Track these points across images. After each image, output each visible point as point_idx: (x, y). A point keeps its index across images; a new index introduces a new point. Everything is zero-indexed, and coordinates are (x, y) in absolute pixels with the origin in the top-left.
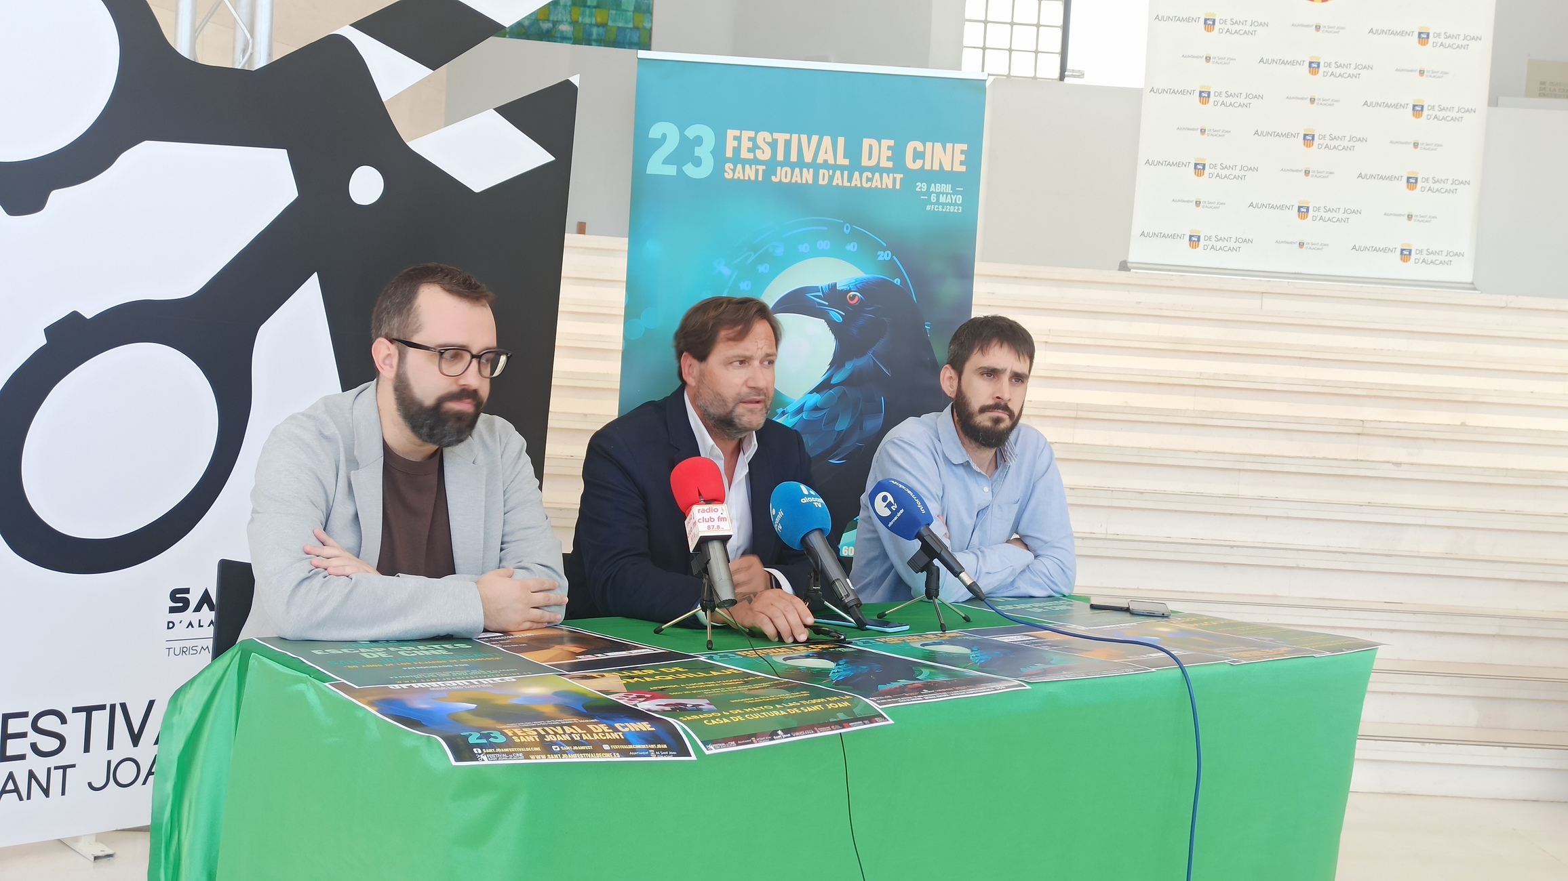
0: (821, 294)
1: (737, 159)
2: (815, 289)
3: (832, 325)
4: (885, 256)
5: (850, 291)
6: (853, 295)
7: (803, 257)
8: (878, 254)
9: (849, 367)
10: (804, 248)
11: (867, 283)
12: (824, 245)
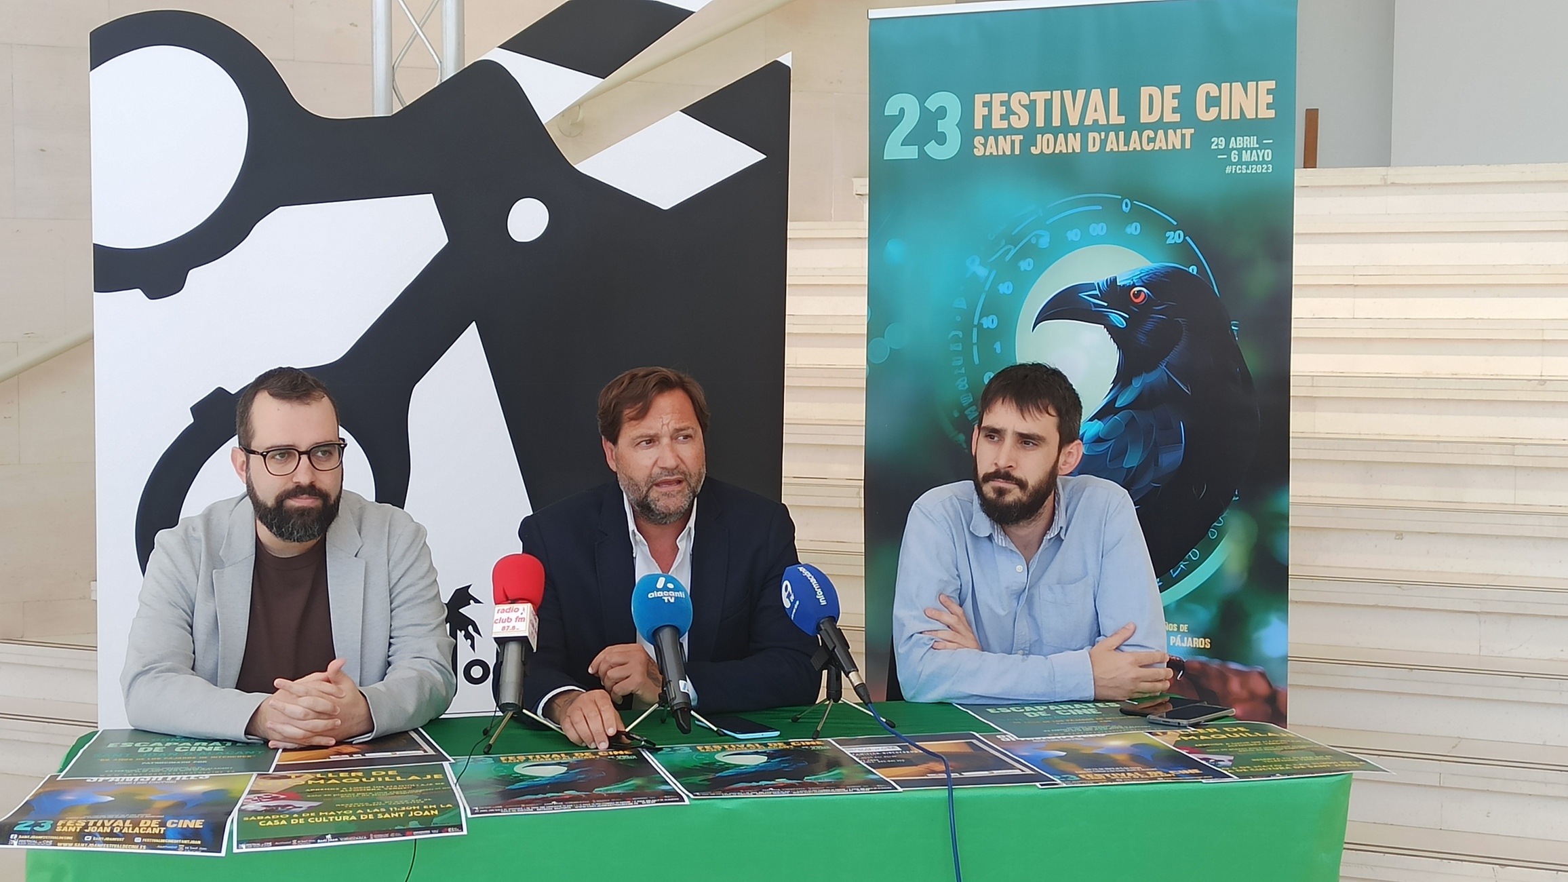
0: (1097, 292)
1: (988, 131)
2: (1090, 286)
3: (1113, 330)
5: (1134, 286)
6: (1138, 291)
7: (1074, 246)
8: (1167, 235)
9: (1137, 384)
10: (1073, 235)
11: (1154, 274)
12: (1098, 229)
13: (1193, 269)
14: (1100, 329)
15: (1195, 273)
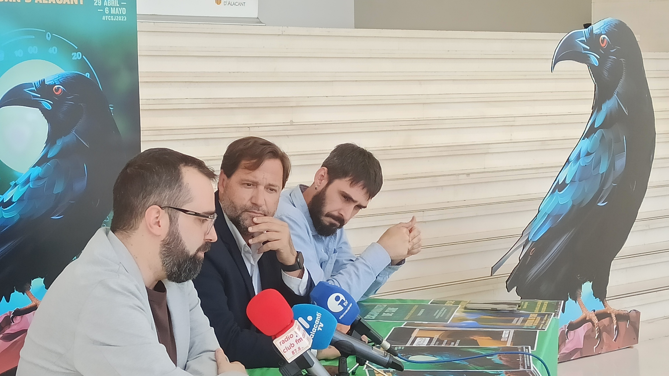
0: (34, 88)
2: (30, 85)
3: (44, 111)
4: (77, 56)
5: (55, 85)
6: (58, 88)
7: (19, 60)
8: (72, 55)
9: (59, 143)
10: (19, 53)
11: (66, 77)
12: (33, 50)
13: (88, 75)
14: (37, 111)
15: (89, 77)
